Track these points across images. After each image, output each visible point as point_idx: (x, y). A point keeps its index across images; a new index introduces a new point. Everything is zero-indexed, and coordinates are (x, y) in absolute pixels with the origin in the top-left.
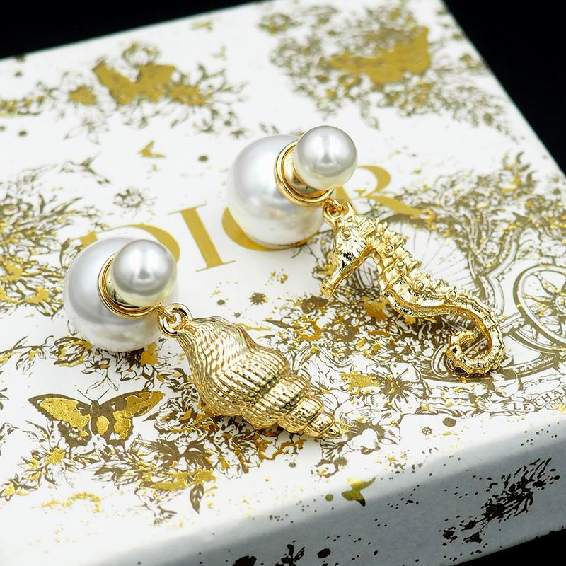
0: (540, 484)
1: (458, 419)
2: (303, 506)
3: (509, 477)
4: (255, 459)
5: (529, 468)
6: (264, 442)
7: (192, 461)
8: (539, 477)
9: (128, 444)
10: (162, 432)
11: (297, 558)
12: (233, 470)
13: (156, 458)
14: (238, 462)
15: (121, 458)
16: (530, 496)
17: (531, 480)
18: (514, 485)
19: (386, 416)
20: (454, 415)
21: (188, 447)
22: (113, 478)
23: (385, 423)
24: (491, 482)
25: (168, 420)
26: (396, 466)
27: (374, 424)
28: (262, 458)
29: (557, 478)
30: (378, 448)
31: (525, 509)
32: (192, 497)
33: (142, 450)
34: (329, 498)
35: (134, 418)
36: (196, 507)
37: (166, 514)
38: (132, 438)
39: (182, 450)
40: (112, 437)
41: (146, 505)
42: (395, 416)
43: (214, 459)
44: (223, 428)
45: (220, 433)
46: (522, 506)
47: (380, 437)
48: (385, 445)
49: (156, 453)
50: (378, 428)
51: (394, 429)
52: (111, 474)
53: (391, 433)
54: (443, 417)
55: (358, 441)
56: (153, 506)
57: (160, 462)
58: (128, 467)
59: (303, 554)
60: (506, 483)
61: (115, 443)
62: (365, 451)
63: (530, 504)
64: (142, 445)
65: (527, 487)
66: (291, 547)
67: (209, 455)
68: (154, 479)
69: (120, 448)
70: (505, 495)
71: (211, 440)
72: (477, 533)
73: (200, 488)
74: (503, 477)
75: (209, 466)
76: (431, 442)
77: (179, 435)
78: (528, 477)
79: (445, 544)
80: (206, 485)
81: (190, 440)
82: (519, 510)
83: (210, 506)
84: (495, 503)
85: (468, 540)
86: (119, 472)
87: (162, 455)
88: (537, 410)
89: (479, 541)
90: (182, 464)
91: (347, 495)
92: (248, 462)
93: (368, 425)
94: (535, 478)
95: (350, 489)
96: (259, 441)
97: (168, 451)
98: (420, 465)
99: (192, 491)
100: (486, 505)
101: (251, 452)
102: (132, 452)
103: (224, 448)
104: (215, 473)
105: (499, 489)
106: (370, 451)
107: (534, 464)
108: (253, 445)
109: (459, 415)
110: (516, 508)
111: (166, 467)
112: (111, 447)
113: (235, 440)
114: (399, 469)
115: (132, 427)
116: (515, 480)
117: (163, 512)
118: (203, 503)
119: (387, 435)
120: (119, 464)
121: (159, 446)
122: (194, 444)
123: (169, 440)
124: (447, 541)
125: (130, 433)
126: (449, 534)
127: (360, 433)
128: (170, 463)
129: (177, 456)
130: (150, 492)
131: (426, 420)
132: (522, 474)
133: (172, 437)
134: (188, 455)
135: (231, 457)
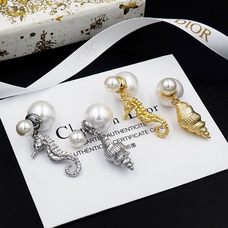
0: (104, 21)
1: (84, 4)
2: (46, 21)
3: (96, 18)
4: (36, 11)
5: (101, 16)
6: (38, 7)
7: (21, 11)
8: (103, 19)
9: (6, 6)
10: (14, 4)
11: (45, 34)
12: (30, 13)
13: (12, 10)
14: (32, 11)
15: (4, 9)
16: (101, 23)
17: (101, 19)
18: (97, 20)
19: (67, 2)
20: (83, 2)
21: (20, 8)
22: (2, 14)
23: (67, 4)
24: (91, 19)
25: (16, 2)
26: (69, 13)
27: (64, 4)
28: (37, 10)
29: (108, 19)
30: (65, 9)
31: (100, 27)
32: (20, 18)
33: (9, 8)
34: (53, 20)
35: (8, 1)
36: (21, 20)
37: (14, 22)
38: (7, 5)
39: (19, 8)
40: (2, 5)
41: (10, 19)
42: (69, 3)
43: (26, 10)
44: (29, 4)
45: (28, 5)
46: (99, 26)
47: (65, 7)
48: (66, 8)
49: (12, 9)
50: (65, 5)
51: (69, 5)
52: (2, 13)
53: (68, 6)
54: (81, 3)
55: (60, 8)
56: (11, 20)
57: (13, 11)
58: (6, 11)
59: (47, 34)
60: (95, 20)
61: (3, 6)
62: (61, 10)
63: (102, 26)
64: (9, 7)
65: (100, 21)
66: (44, 31)
67: (25, 9)
68: (12, 14)
69: (4, 7)
70: (95, 23)
71: (26, 6)
72: (89, 32)
73: (23, 16)
74: (94, 18)
75: (25, 12)
76: (77, 8)
77: (18, 5)
78: (100, 19)
79: (81, 35)
80: (24, 16)
81: (21, 6)
82: (99, 27)
83: (25, 20)
84: (93, 25)
85: (87, 34)
86: (4, 12)
87: (14, 9)
88: (103, 2)
89: (90, 35)
90: (19, 11)
91: (57, 19)
92: (34, 11)
93: (63, 4)
94: (102, 19)
95: (58, 18)
96: (37, 7)
97: (15, 8)
98: (74, 13)
99: (21, 17)
100: (91, 25)
101: (35, 9)
102: (7, 8)
103: (28, 8)
104: (26, 13)
105: (94, 21)
106: (63, 10)
107: (102, 15)
108: (35, 8)
109: (84, 3)
110: (98, 26)
111: (15, 12)
112: (2, 7)
113: (31, 6)
114: (69, 14)
115: (7, 3)
116: (97, 19)
117: (14, 21)
118: (23, 19)
119: (67, 6)
120: (4, 11)
121: (13, 7)
122: (21, 7)
123: (16, 6)
124: (82, 34)
125: (7, 4)
126: (82, 32)
127: (61, 6)
128: (16, 11)
129: (18, 9)
130: (11, 17)
131: (76, 4)
132: (99, 17)
133: (16, 5)
134: (20, 9)
135: (30, 10)
